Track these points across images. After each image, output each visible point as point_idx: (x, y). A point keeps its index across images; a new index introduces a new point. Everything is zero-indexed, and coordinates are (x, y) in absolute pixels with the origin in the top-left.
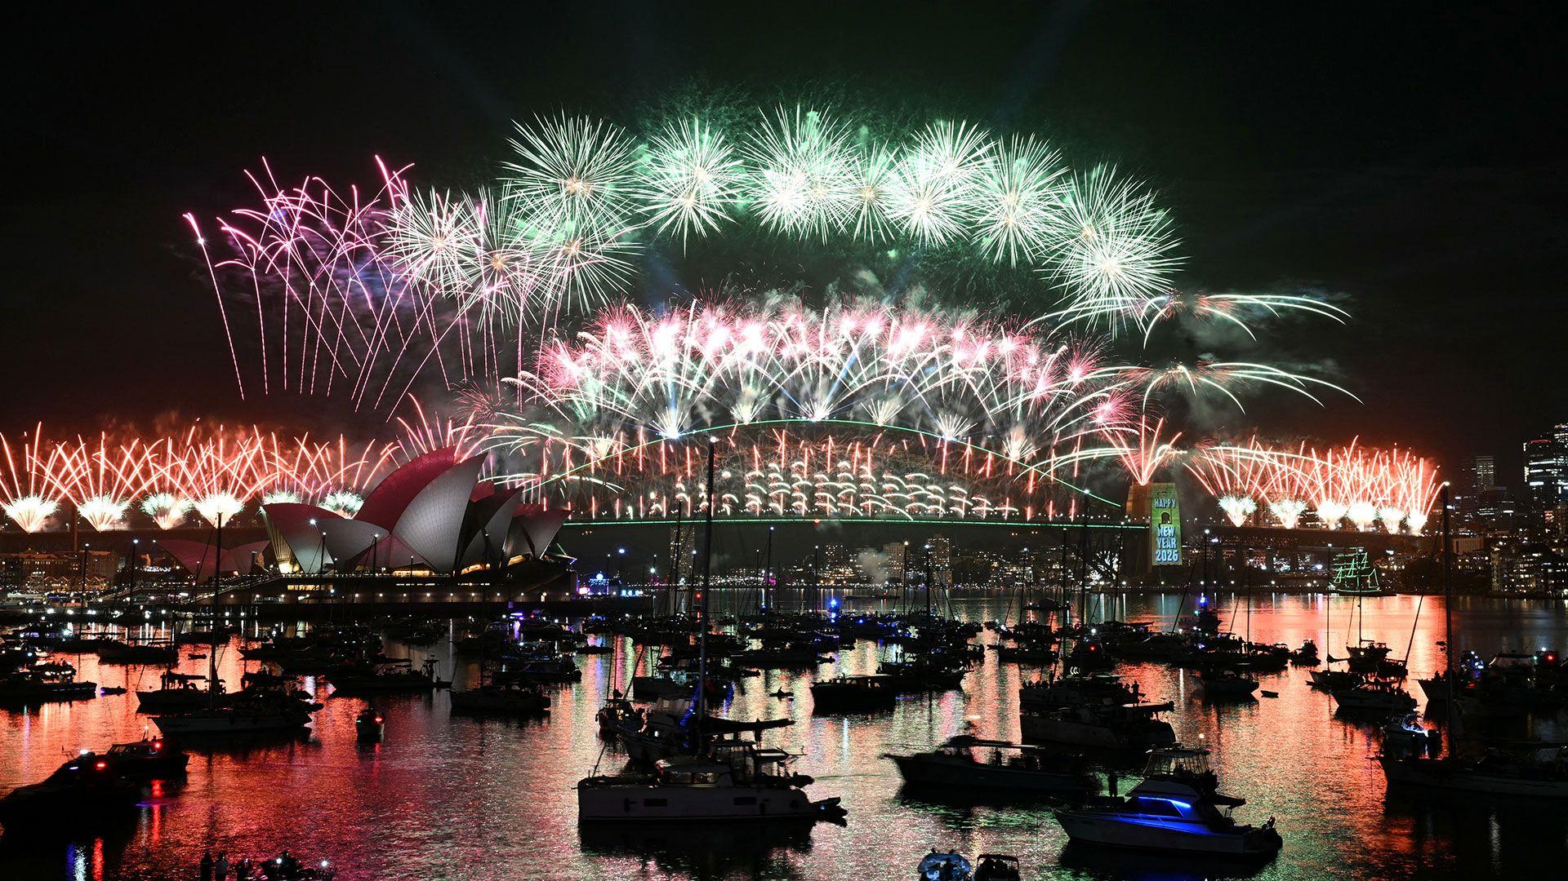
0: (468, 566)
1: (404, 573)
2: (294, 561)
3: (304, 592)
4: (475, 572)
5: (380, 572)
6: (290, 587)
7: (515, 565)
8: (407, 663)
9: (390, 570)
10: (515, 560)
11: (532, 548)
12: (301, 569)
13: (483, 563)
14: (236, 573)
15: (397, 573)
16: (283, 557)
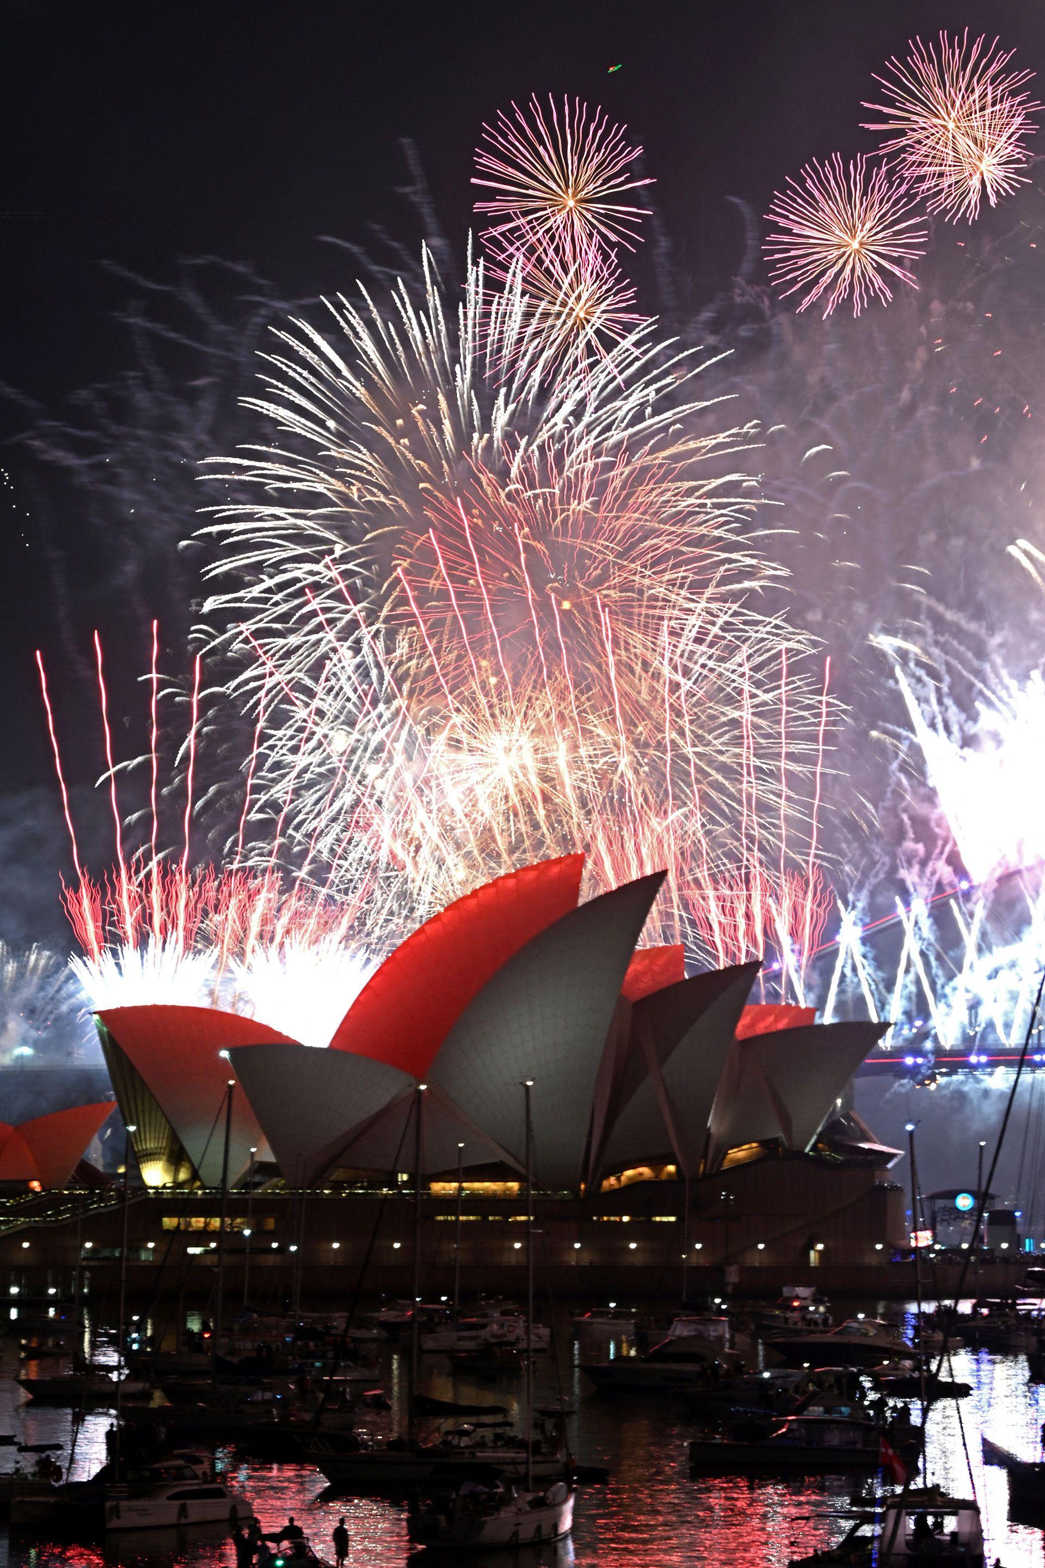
0: (617, 1170)
1: (450, 1187)
2: (177, 1157)
3: (201, 1237)
4: (637, 1185)
5: (392, 1184)
6: (169, 1222)
7: (741, 1167)
8: (499, 1418)
9: (420, 1180)
10: (738, 1154)
11: (786, 1123)
12: (195, 1176)
13: (657, 1163)
14: (35, 1185)
15: (438, 1187)
16: (150, 1145)
